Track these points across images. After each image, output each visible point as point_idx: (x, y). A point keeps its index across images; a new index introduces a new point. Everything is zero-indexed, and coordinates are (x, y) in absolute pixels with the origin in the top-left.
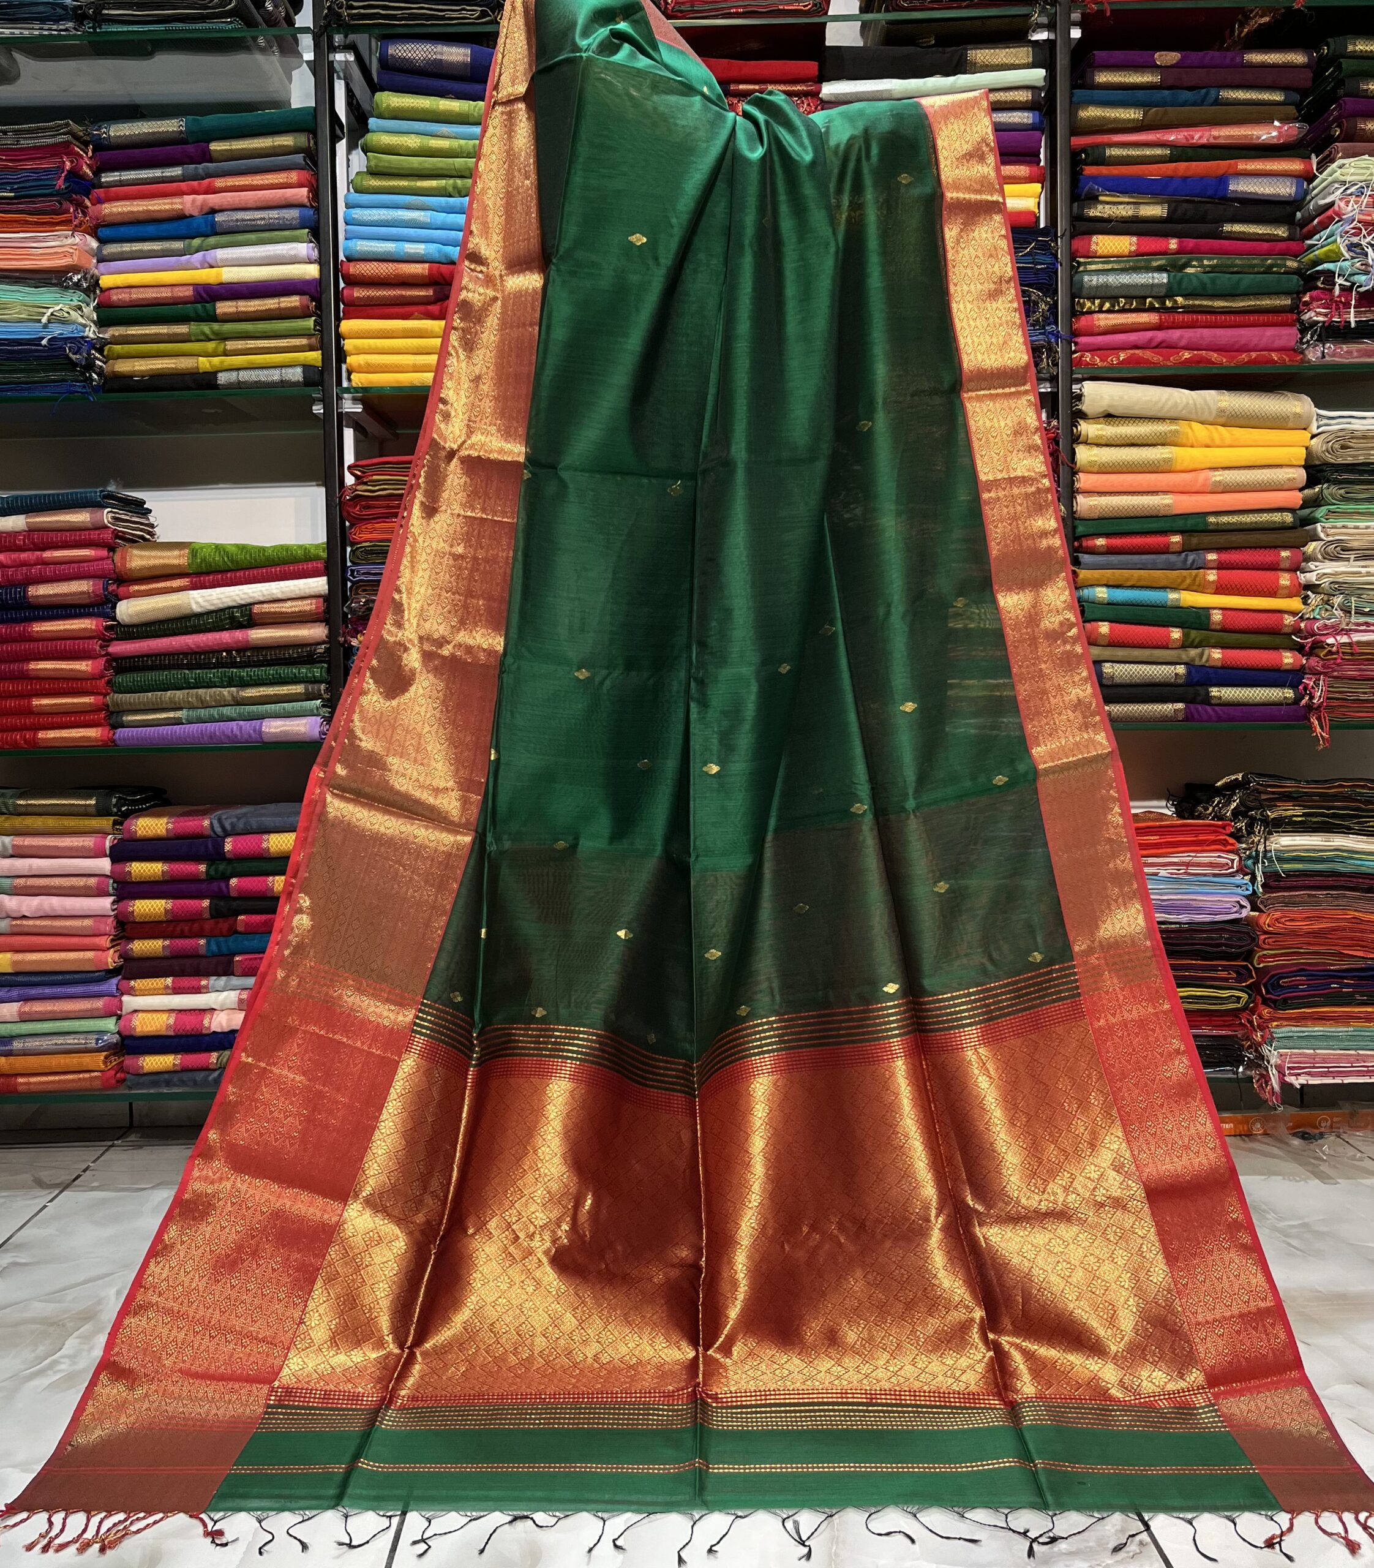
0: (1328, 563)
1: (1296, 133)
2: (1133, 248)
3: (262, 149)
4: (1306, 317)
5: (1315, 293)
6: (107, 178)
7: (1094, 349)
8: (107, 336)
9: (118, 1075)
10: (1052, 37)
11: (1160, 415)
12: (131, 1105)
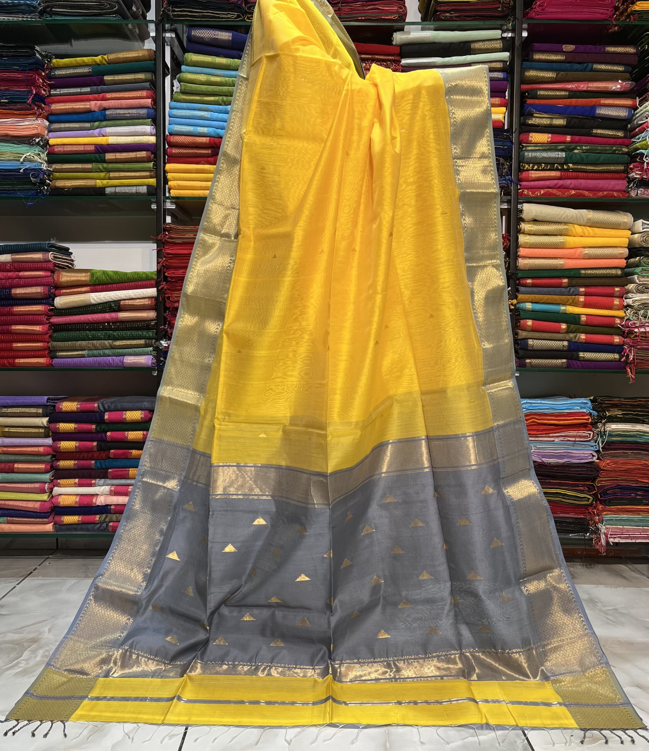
0: (638, 295)
1: (628, 86)
2: (549, 140)
3: (129, 79)
4: (631, 175)
5: (635, 164)
6: (54, 92)
7: (528, 188)
8: (52, 168)
10: (513, 35)
11: (560, 221)
12: (57, 539)
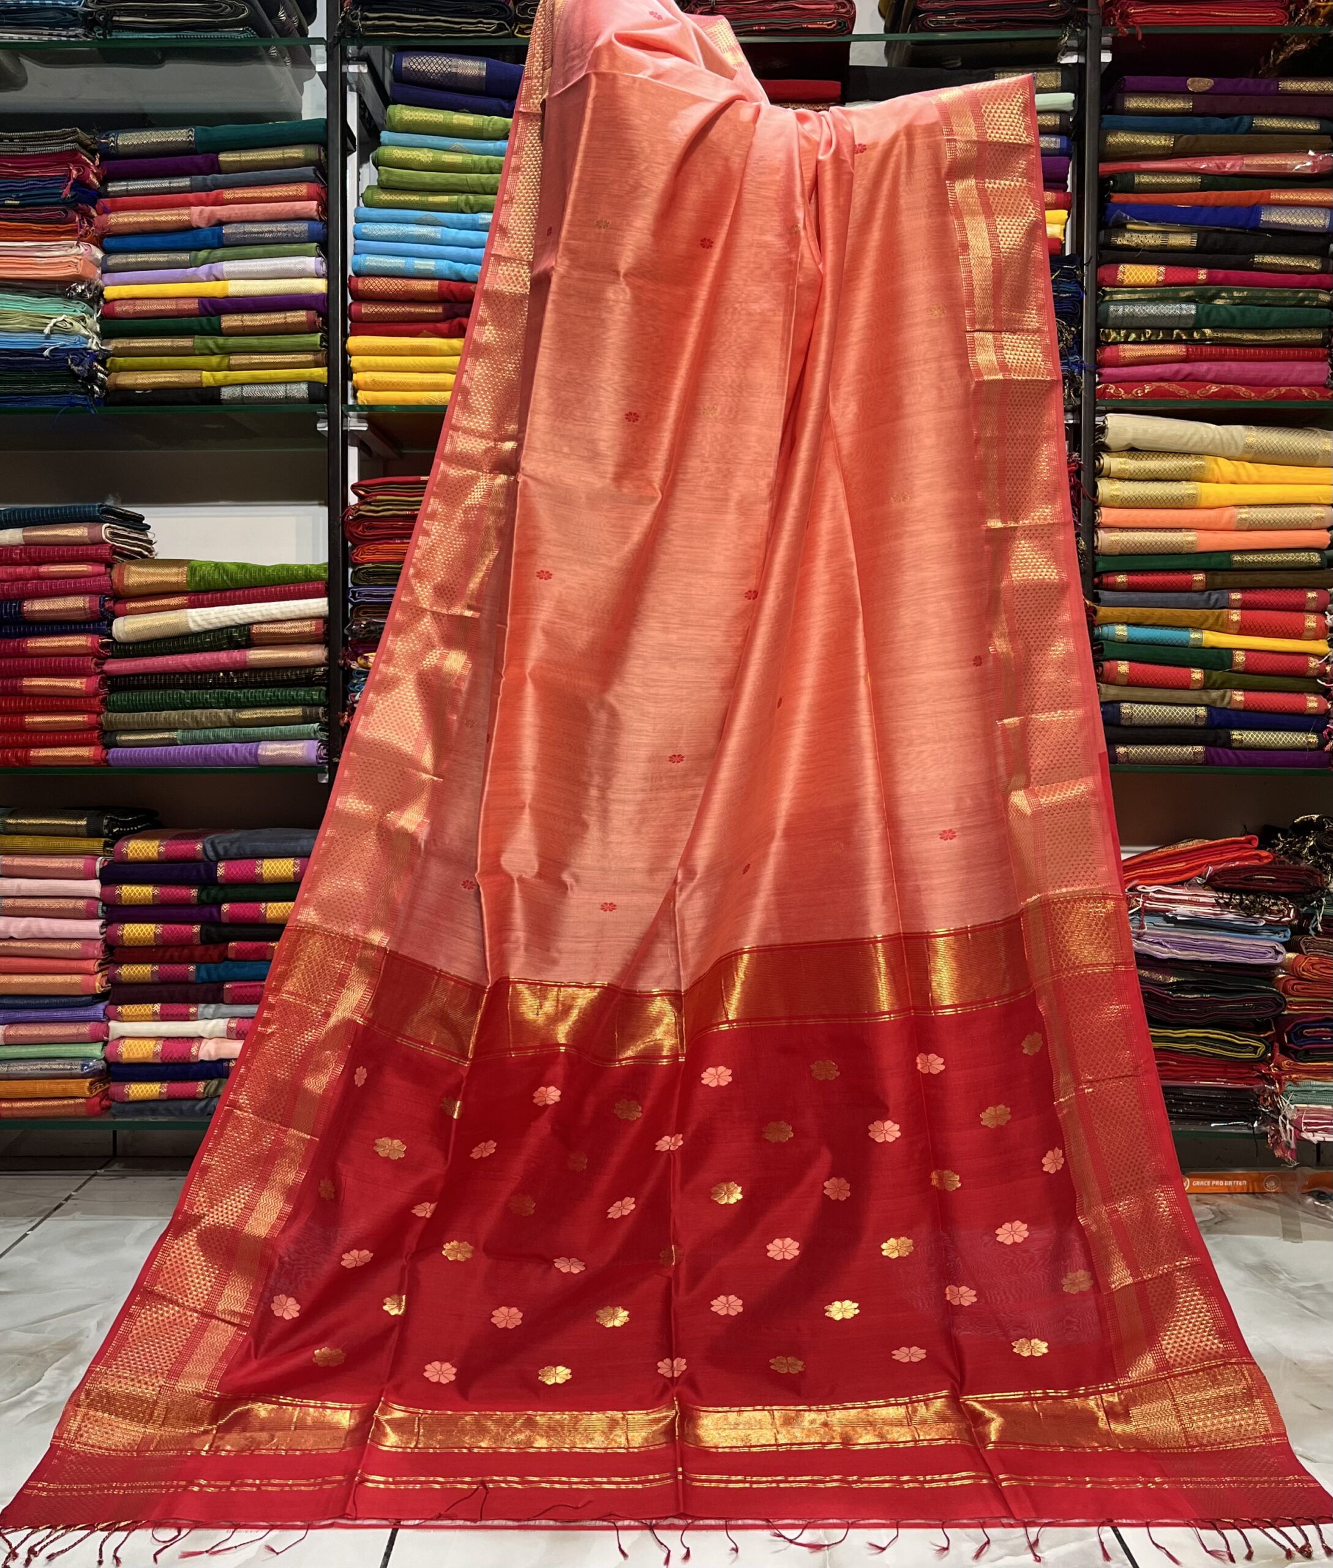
1: (1329, 162)
2: (1161, 278)
3: (271, 160)
6: (113, 187)
7: (1118, 381)
8: (110, 348)
9: (104, 1102)
10: (1082, 60)
11: (1185, 449)
12: (114, 1133)
